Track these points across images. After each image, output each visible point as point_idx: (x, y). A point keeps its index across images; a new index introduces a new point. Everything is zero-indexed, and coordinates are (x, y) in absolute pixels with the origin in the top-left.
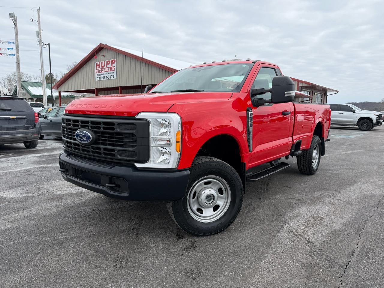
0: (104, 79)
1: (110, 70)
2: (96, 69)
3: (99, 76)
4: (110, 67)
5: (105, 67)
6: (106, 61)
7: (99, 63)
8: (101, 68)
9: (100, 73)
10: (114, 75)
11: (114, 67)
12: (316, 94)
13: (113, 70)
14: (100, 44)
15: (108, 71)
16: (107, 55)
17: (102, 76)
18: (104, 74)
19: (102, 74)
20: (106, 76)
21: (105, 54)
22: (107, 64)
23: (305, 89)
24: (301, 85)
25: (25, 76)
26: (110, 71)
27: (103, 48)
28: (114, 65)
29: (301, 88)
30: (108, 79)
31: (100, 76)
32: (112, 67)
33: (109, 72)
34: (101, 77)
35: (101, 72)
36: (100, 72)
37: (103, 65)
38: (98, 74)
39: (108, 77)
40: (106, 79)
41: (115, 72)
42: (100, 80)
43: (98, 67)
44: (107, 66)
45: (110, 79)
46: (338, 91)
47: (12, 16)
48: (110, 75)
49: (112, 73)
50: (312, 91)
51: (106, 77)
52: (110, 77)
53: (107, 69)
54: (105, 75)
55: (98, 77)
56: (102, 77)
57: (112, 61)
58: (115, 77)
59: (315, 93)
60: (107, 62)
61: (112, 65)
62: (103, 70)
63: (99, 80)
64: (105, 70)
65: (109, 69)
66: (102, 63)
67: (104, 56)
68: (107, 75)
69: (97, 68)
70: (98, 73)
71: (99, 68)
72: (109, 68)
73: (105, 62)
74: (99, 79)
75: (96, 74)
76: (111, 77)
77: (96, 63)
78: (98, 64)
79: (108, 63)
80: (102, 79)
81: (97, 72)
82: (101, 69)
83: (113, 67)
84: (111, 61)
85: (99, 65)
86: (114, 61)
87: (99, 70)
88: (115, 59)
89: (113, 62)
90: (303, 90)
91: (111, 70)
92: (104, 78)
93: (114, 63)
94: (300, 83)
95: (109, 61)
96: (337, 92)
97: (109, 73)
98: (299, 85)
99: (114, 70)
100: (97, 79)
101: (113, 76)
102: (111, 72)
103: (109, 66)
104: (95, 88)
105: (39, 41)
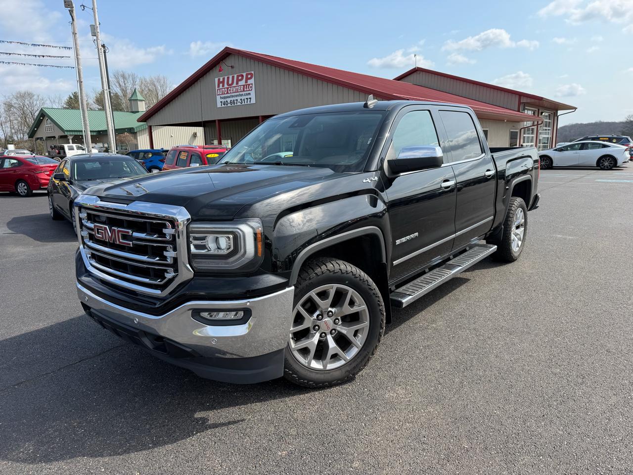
0: (233, 105)
2: (217, 88)
3: (223, 100)
4: (244, 86)
5: (235, 84)
6: (236, 76)
7: (224, 79)
8: (226, 86)
9: (225, 95)
10: (250, 98)
11: (251, 85)
12: (544, 114)
13: (249, 90)
14: (226, 47)
15: (239, 91)
16: (237, 65)
17: (229, 100)
18: (233, 96)
19: (228, 97)
20: (237, 100)
21: (233, 64)
22: (238, 80)
23: (529, 107)
24: (524, 100)
25: (35, 97)
26: (244, 91)
27: (231, 54)
28: (251, 81)
29: (524, 105)
30: (240, 104)
31: (225, 100)
32: (246, 85)
33: (241, 93)
34: (227, 101)
35: (227, 93)
36: (224, 94)
37: (230, 82)
38: (222, 96)
39: (240, 101)
40: (236, 105)
41: (253, 93)
42: (226, 106)
43: (221, 85)
44: (237, 83)
45: (243, 103)
46: (577, 108)
47: (68, 4)
48: (243, 98)
49: (247, 94)
50: (539, 110)
51: (236, 102)
52: (243, 101)
53: (237, 88)
54: (235, 99)
55: (221, 102)
56: (229, 102)
57: (247, 75)
58: (253, 101)
59: (542, 113)
60: (238, 77)
61: (246, 82)
62: (230, 90)
63: (223, 106)
64: (234, 90)
65: (242, 89)
66: (228, 78)
67: (232, 67)
68: (239, 98)
69: (219, 86)
70: (222, 94)
71: (223, 86)
72: (242, 87)
73: (233, 78)
74: (224, 104)
75: (218, 98)
76: (246, 100)
77: (216, 80)
78: (221, 80)
79: (240, 78)
80: (229, 105)
81: (218, 93)
82: (228, 88)
83: (249, 85)
84: (244, 74)
85: (223, 82)
86: (251, 74)
87: (223, 90)
88: (253, 72)
89: (249, 76)
90: (527, 109)
91: (245, 90)
92: (232, 102)
93: (251, 78)
94: (522, 97)
95: (242, 76)
96: (575, 108)
97: (241, 95)
98: (522, 102)
99: (251, 90)
100: (219, 105)
101: (249, 100)
102: (246, 92)
103: (242, 83)
104: (216, 118)
105: (96, 42)
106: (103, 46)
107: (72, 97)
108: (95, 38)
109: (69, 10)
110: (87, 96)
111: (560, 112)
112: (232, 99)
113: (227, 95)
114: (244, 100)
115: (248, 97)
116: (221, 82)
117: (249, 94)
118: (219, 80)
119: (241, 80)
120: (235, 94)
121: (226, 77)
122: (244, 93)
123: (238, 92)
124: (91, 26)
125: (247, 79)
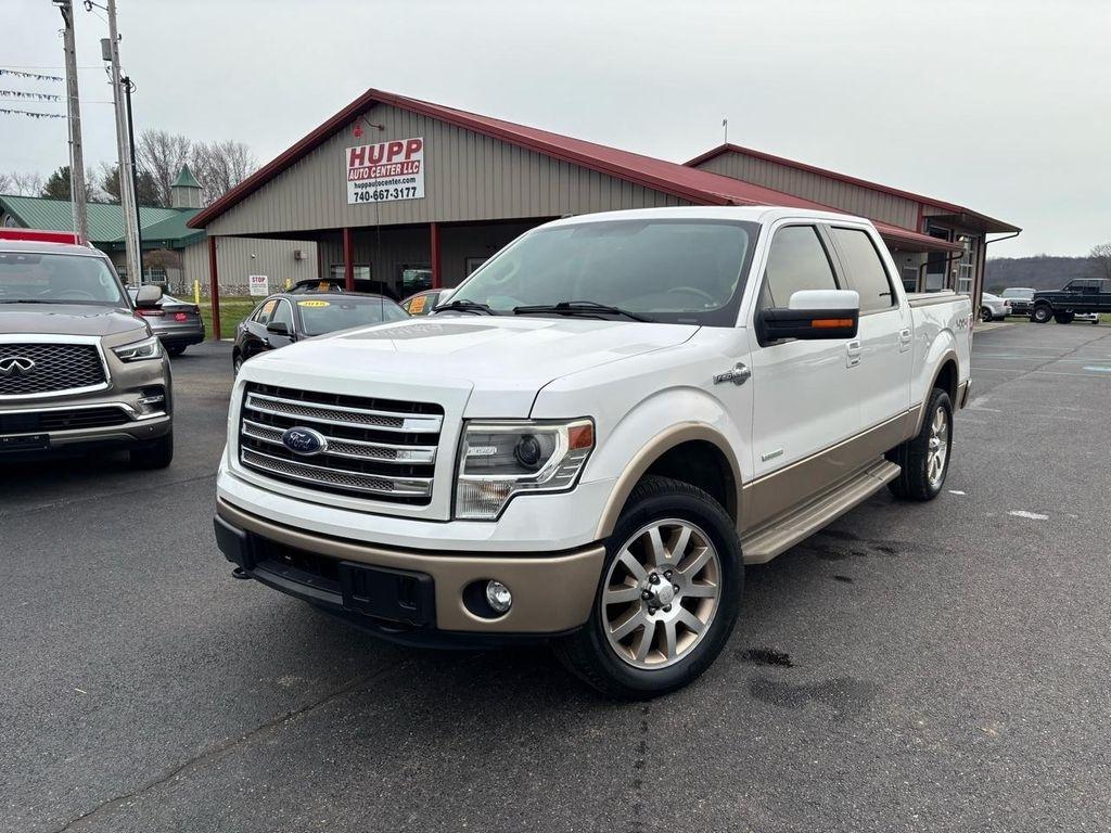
0: (379, 200)
1: (402, 170)
2: (348, 167)
3: (359, 191)
4: (402, 164)
5: (384, 161)
6: (387, 145)
7: (363, 150)
8: (367, 163)
9: (365, 181)
10: (414, 188)
11: (416, 163)
12: (962, 239)
13: (413, 173)
14: (372, 92)
15: (393, 173)
16: (389, 126)
17: (371, 190)
18: (380, 184)
19: (370, 185)
20: (387, 191)
21: (382, 123)
22: (391, 153)
24: (930, 213)
26: (402, 173)
27: (380, 102)
28: (418, 156)
29: (928, 221)
30: (393, 198)
31: (364, 190)
32: (408, 163)
33: (397, 178)
34: (367, 192)
35: (369, 177)
36: (363, 178)
37: (376, 153)
38: (357, 182)
39: (394, 193)
40: (385, 199)
41: (420, 178)
42: (365, 201)
43: (357, 161)
44: (389, 159)
45: (400, 198)
46: (1021, 230)
48: (399, 187)
49: (408, 181)
51: (385, 194)
52: (400, 193)
53: (389, 167)
54: (384, 188)
55: (357, 194)
56: (371, 194)
57: (410, 144)
58: (420, 193)
59: (958, 238)
60: (391, 147)
61: (408, 156)
62: (375, 172)
63: (359, 201)
64: (384, 171)
65: (398, 170)
66: (372, 149)
67: (381, 128)
68: (391, 188)
69: (352, 164)
70: (359, 179)
71: (361, 163)
72: (399, 165)
73: (382, 148)
74: (362, 198)
75: (350, 185)
76: (405, 192)
77: (348, 152)
78: (358, 152)
79: (396, 149)
80: (372, 200)
81: (351, 177)
82: (370, 168)
83: (413, 162)
84: (404, 142)
85: (361, 157)
86: (418, 142)
87: (361, 170)
88: (421, 139)
89: (414, 146)
91: (405, 172)
92: (378, 195)
93: (417, 150)
94: (924, 206)
95: (400, 145)
97: (397, 182)
98: (925, 214)
99: (417, 173)
100: (351, 199)
101: (412, 191)
102: (406, 177)
103: (400, 158)
104: (346, 225)
105: (111, 71)
106: (126, 81)
107: (60, 176)
108: (109, 63)
109: (61, 8)
110: (89, 175)
111: (989, 237)
112: (379, 188)
113: (368, 181)
114: (402, 191)
115: (410, 185)
116: (358, 156)
117: (413, 180)
118: (354, 151)
119: (398, 152)
120: (385, 179)
121: (368, 148)
122: (402, 178)
123: (390, 175)
124: (102, 40)
125: (410, 152)
